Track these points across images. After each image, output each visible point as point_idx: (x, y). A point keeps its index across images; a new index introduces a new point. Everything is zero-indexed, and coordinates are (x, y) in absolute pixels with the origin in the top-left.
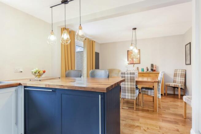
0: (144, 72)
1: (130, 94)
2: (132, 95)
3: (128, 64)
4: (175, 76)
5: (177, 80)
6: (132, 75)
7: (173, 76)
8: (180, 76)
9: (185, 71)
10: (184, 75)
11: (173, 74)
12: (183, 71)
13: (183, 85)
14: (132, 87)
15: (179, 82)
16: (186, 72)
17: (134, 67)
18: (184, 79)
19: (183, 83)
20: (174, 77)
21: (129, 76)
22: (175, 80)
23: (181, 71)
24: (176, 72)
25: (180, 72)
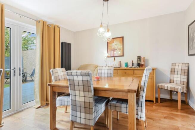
0: (128, 68)
1: (83, 115)
2: (88, 116)
3: (108, 57)
4: (173, 72)
5: (175, 79)
6: (85, 78)
7: (169, 73)
8: (179, 73)
9: (187, 65)
10: (186, 71)
11: (170, 70)
12: (184, 65)
13: (185, 86)
14: (87, 100)
15: (179, 82)
16: (189, 67)
17: (115, 62)
18: (186, 77)
19: (185, 84)
20: (171, 74)
21: (80, 78)
22: (172, 79)
23: (181, 65)
24: (173, 67)
25: (180, 68)
